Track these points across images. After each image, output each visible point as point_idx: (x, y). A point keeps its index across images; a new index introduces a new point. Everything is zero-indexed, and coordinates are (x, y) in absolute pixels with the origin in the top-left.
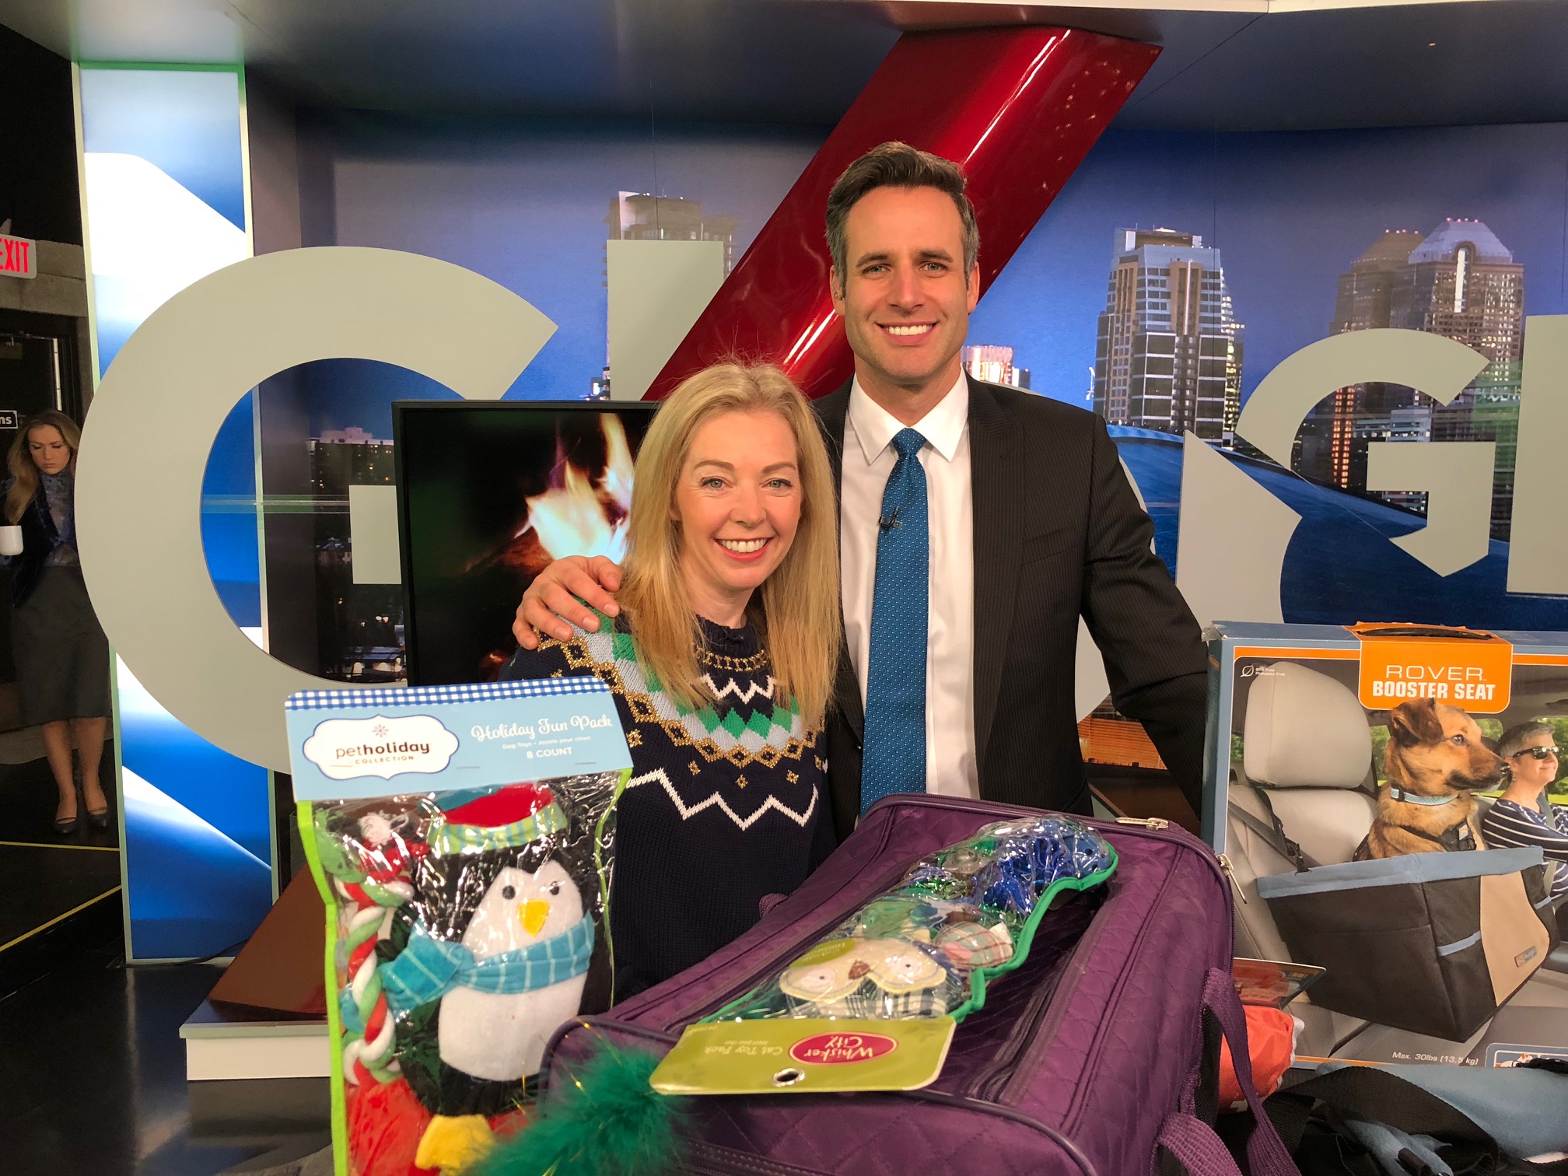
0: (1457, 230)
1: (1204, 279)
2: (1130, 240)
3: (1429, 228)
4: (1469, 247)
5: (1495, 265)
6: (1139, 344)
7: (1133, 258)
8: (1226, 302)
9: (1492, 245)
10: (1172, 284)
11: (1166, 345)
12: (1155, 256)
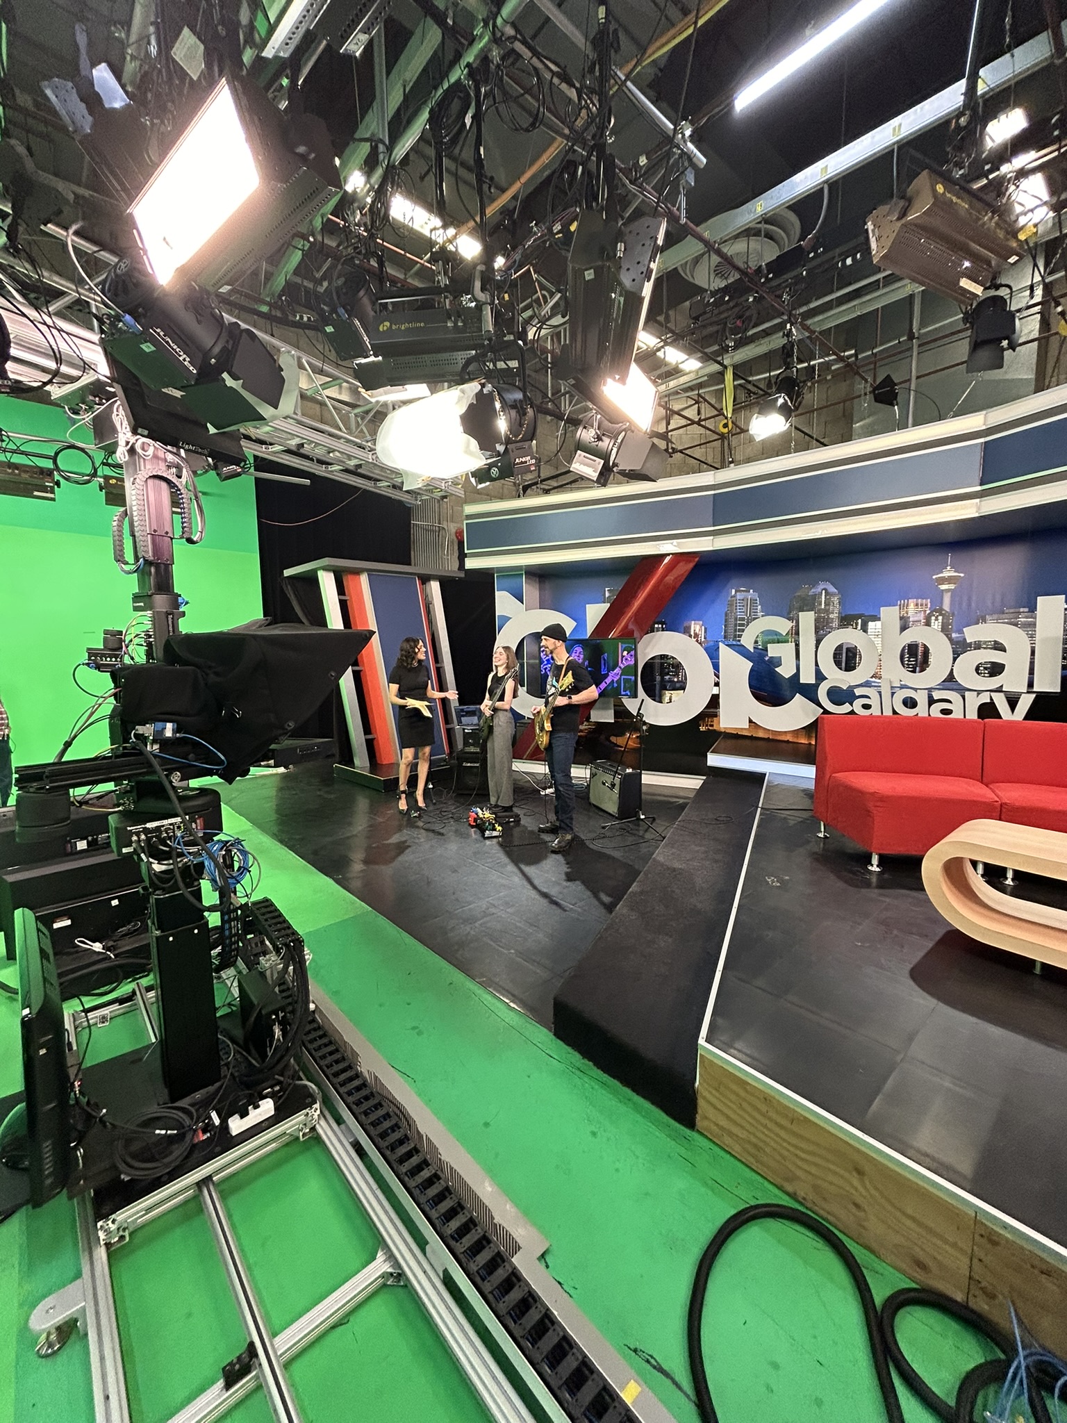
0: (822, 586)
1: (753, 601)
2: (733, 591)
3: (815, 584)
4: (826, 589)
5: (833, 595)
6: (736, 619)
7: (734, 596)
8: (759, 607)
9: (832, 589)
10: (745, 603)
11: (743, 619)
12: (739, 596)
